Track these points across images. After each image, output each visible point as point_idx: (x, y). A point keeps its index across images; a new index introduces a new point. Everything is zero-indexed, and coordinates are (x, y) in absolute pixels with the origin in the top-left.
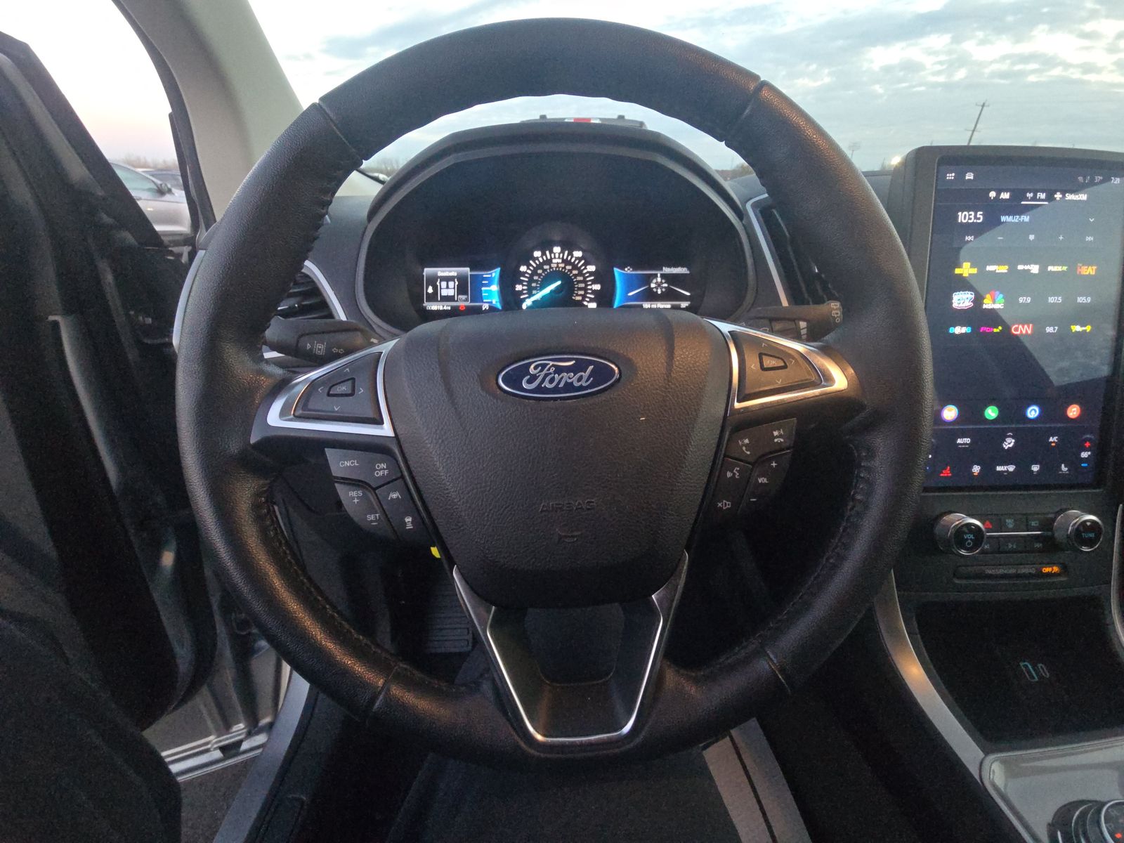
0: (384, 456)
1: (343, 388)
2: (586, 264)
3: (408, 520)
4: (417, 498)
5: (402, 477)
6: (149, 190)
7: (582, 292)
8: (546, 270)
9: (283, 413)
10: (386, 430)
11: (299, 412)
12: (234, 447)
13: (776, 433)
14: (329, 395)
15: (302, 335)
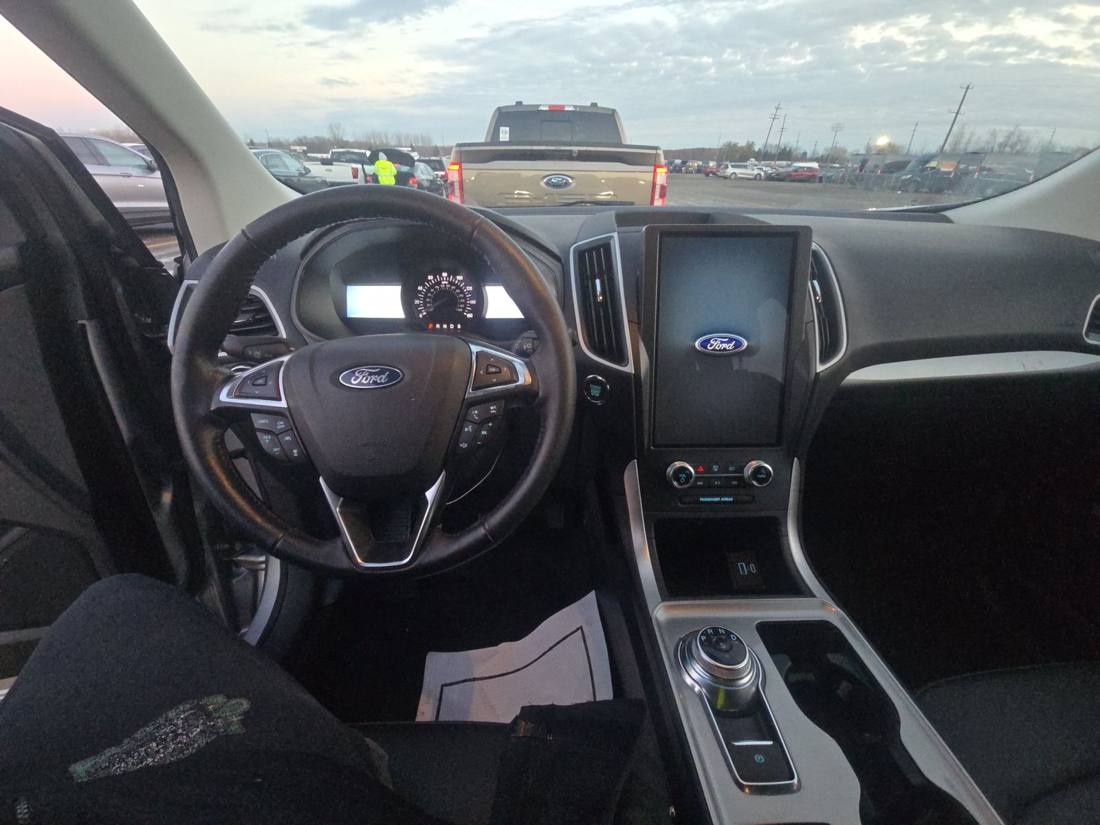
0: (281, 417)
1: (260, 381)
2: (465, 286)
3: (295, 451)
4: (301, 441)
5: (292, 429)
6: (139, 166)
7: (462, 306)
8: (437, 289)
9: (229, 395)
10: (283, 404)
11: (236, 394)
12: (201, 411)
13: (492, 408)
14: (254, 385)
15: (246, 346)
